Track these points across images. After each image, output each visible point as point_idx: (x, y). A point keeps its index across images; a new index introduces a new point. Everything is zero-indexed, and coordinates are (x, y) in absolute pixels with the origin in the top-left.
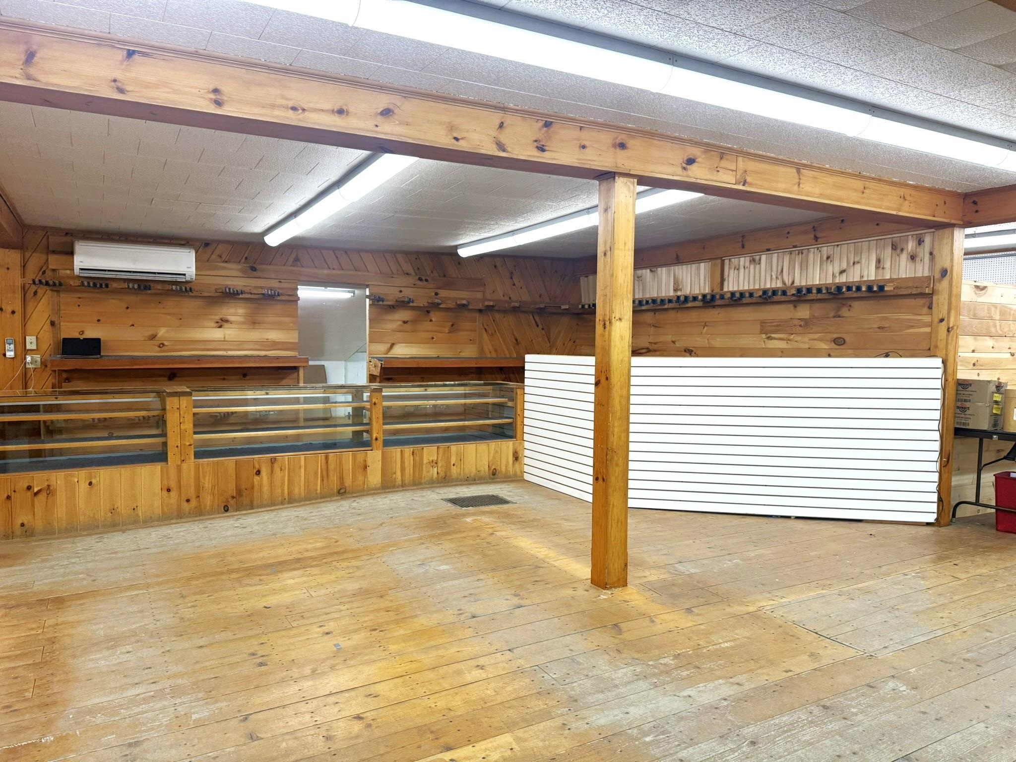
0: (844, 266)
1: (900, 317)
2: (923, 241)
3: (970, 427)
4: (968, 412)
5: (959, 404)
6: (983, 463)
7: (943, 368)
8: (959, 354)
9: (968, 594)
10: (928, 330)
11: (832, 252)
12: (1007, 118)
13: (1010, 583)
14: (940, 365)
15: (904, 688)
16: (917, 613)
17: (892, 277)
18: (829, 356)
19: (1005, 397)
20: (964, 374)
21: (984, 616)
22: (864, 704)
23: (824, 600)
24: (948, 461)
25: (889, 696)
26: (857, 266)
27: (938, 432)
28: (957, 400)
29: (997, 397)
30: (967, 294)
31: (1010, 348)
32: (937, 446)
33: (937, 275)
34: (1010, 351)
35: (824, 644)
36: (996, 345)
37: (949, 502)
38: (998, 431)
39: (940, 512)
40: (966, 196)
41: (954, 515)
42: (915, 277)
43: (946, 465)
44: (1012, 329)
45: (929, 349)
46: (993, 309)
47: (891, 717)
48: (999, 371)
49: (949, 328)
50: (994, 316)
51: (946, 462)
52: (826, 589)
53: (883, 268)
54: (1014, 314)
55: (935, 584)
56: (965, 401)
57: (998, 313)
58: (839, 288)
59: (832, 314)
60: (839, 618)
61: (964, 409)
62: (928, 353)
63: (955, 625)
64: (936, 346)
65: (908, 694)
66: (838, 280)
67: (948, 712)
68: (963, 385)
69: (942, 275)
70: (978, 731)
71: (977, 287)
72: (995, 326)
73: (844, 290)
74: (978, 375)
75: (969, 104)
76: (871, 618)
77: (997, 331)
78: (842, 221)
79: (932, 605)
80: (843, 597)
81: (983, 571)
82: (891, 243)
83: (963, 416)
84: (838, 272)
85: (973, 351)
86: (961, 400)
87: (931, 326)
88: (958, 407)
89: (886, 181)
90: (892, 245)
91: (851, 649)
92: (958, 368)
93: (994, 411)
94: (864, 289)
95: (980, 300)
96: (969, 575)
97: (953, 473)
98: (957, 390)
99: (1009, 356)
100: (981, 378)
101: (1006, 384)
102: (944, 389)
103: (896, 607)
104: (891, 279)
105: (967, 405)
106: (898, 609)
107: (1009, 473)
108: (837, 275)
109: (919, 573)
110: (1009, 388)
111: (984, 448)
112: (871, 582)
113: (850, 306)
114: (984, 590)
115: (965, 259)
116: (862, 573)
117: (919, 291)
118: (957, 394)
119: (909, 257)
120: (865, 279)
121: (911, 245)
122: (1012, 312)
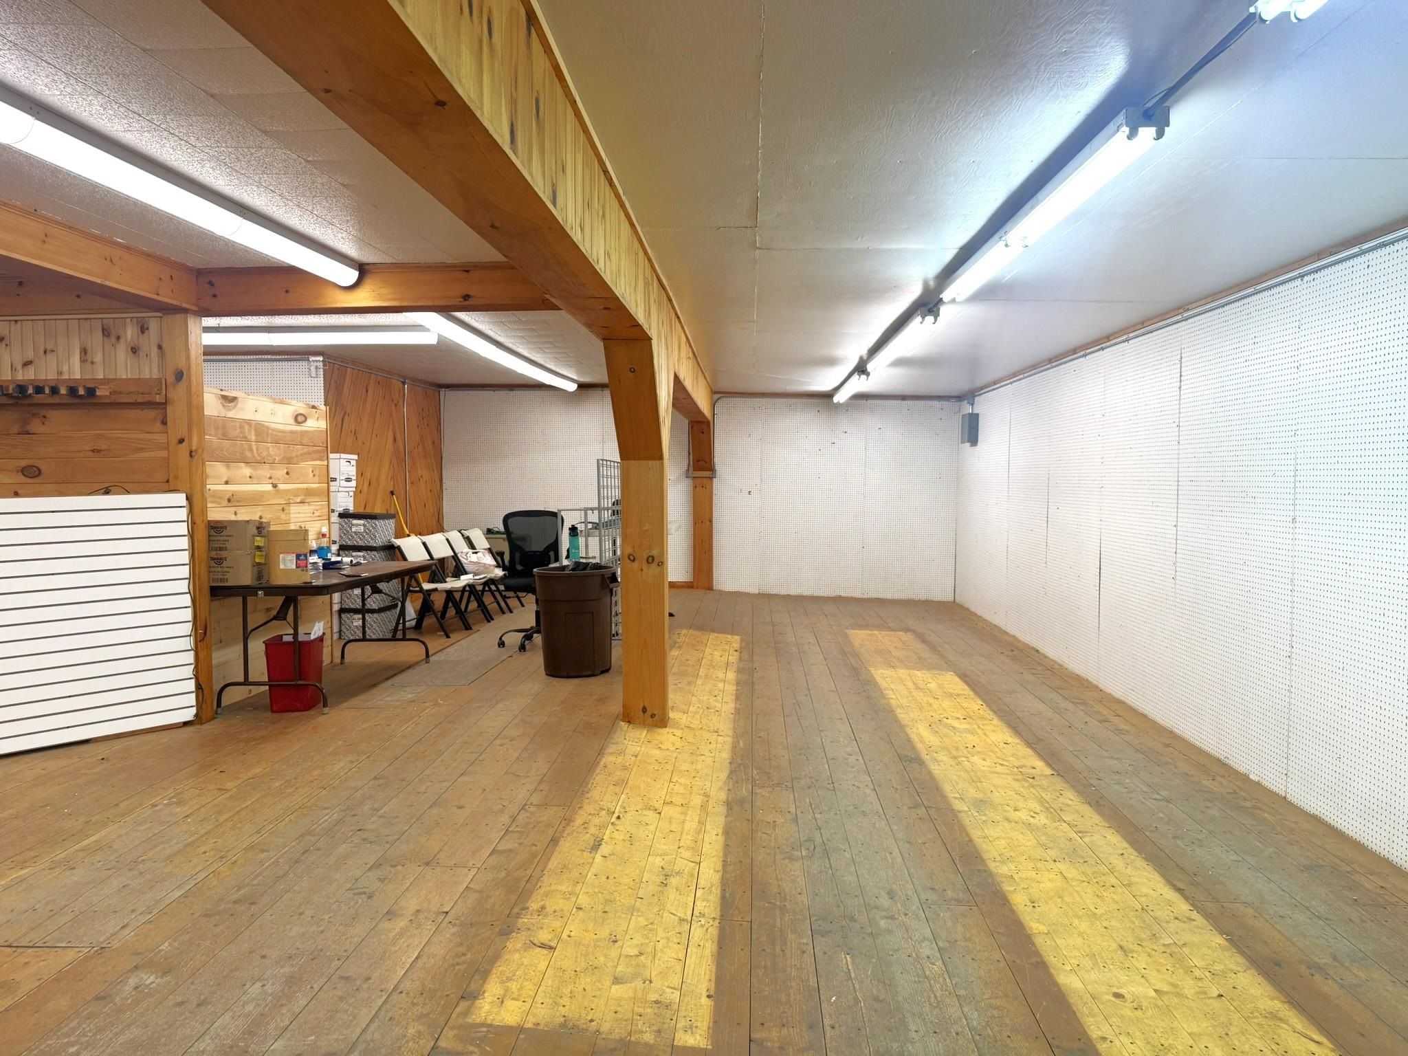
0: (30, 355)
1: (120, 435)
2: (148, 329)
3: (230, 583)
4: (225, 564)
5: (213, 554)
6: (249, 629)
7: (188, 507)
8: (208, 487)
9: (238, 809)
10: (164, 454)
11: (7, 332)
12: (234, 174)
13: (288, 778)
14: (184, 502)
15: (152, 978)
16: (171, 858)
17: (107, 377)
18: (16, 495)
19: (269, 541)
20: (217, 513)
21: (258, 832)
22: (90, 1031)
23: (24, 886)
24: (205, 633)
25: (129, 1002)
26: (51, 358)
27: (189, 595)
28: (210, 549)
29: (259, 541)
30: (211, 406)
31: (270, 478)
32: (188, 614)
33: (171, 379)
34: (271, 481)
35: (24, 960)
36: (254, 474)
37: (211, 688)
38: (264, 585)
39: (200, 704)
40: (199, 273)
41: (219, 705)
42: (139, 379)
43: (203, 639)
44: (272, 453)
45: (168, 481)
46: (247, 427)
47: (134, 1032)
48: (260, 508)
49: (191, 452)
50: (249, 437)
51: (203, 634)
52: (26, 867)
53: (92, 363)
54: (272, 434)
55: (196, 807)
56: (221, 549)
57: (253, 432)
58: (22, 388)
59: (16, 429)
60: (49, 908)
61: (219, 561)
62: (166, 486)
63: (222, 857)
64: (176, 477)
65: (159, 985)
66: (22, 376)
67: (213, 988)
68: (216, 528)
69: (176, 379)
70: (254, 995)
71: (224, 398)
72: (251, 450)
73: (30, 391)
74: (236, 514)
75: (182, 140)
76: (102, 889)
77: (254, 456)
78: (21, 283)
79: (193, 838)
80: (57, 869)
81: (257, 770)
82: (100, 326)
83: (220, 569)
84: (21, 364)
85: (227, 483)
86: (216, 549)
87: (167, 448)
88: (213, 559)
89: (79, 231)
90: (103, 329)
91: (69, 949)
92: (209, 505)
93: (257, 560)
94: (63, 391)
95: (231, 414)
96: (240, 781)
97: (213, 648)
98: (209, 536)
99: (269, 487)
100: (240, 517)
101: (268, 524)
102: (192, 535)
103: (140, 859)
104: (104, 379)
105: (224, 554)
106: (143, 860)
107: (281, 637)
108: (19, 368)
109: (173, 797)
110: (272, 528)
111: (249, 609)
112: (103, 832)
113: (44, 417)
114: (258, 796)
115: (205, 361)
116: (88, 822)
117: (146, 398)
118: (209, 541)
119: (129, 350)
120: (66, 376)
121: (130, 332)
122: (270, 432)
